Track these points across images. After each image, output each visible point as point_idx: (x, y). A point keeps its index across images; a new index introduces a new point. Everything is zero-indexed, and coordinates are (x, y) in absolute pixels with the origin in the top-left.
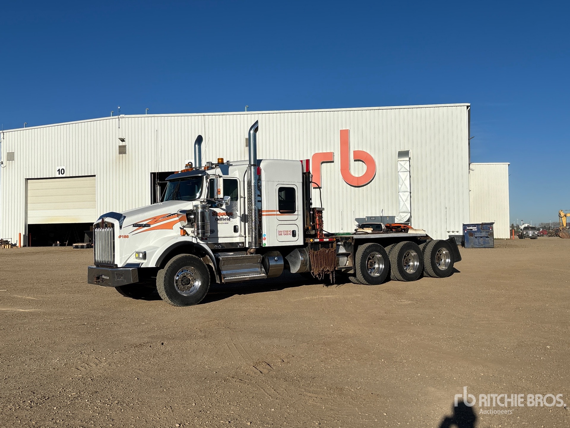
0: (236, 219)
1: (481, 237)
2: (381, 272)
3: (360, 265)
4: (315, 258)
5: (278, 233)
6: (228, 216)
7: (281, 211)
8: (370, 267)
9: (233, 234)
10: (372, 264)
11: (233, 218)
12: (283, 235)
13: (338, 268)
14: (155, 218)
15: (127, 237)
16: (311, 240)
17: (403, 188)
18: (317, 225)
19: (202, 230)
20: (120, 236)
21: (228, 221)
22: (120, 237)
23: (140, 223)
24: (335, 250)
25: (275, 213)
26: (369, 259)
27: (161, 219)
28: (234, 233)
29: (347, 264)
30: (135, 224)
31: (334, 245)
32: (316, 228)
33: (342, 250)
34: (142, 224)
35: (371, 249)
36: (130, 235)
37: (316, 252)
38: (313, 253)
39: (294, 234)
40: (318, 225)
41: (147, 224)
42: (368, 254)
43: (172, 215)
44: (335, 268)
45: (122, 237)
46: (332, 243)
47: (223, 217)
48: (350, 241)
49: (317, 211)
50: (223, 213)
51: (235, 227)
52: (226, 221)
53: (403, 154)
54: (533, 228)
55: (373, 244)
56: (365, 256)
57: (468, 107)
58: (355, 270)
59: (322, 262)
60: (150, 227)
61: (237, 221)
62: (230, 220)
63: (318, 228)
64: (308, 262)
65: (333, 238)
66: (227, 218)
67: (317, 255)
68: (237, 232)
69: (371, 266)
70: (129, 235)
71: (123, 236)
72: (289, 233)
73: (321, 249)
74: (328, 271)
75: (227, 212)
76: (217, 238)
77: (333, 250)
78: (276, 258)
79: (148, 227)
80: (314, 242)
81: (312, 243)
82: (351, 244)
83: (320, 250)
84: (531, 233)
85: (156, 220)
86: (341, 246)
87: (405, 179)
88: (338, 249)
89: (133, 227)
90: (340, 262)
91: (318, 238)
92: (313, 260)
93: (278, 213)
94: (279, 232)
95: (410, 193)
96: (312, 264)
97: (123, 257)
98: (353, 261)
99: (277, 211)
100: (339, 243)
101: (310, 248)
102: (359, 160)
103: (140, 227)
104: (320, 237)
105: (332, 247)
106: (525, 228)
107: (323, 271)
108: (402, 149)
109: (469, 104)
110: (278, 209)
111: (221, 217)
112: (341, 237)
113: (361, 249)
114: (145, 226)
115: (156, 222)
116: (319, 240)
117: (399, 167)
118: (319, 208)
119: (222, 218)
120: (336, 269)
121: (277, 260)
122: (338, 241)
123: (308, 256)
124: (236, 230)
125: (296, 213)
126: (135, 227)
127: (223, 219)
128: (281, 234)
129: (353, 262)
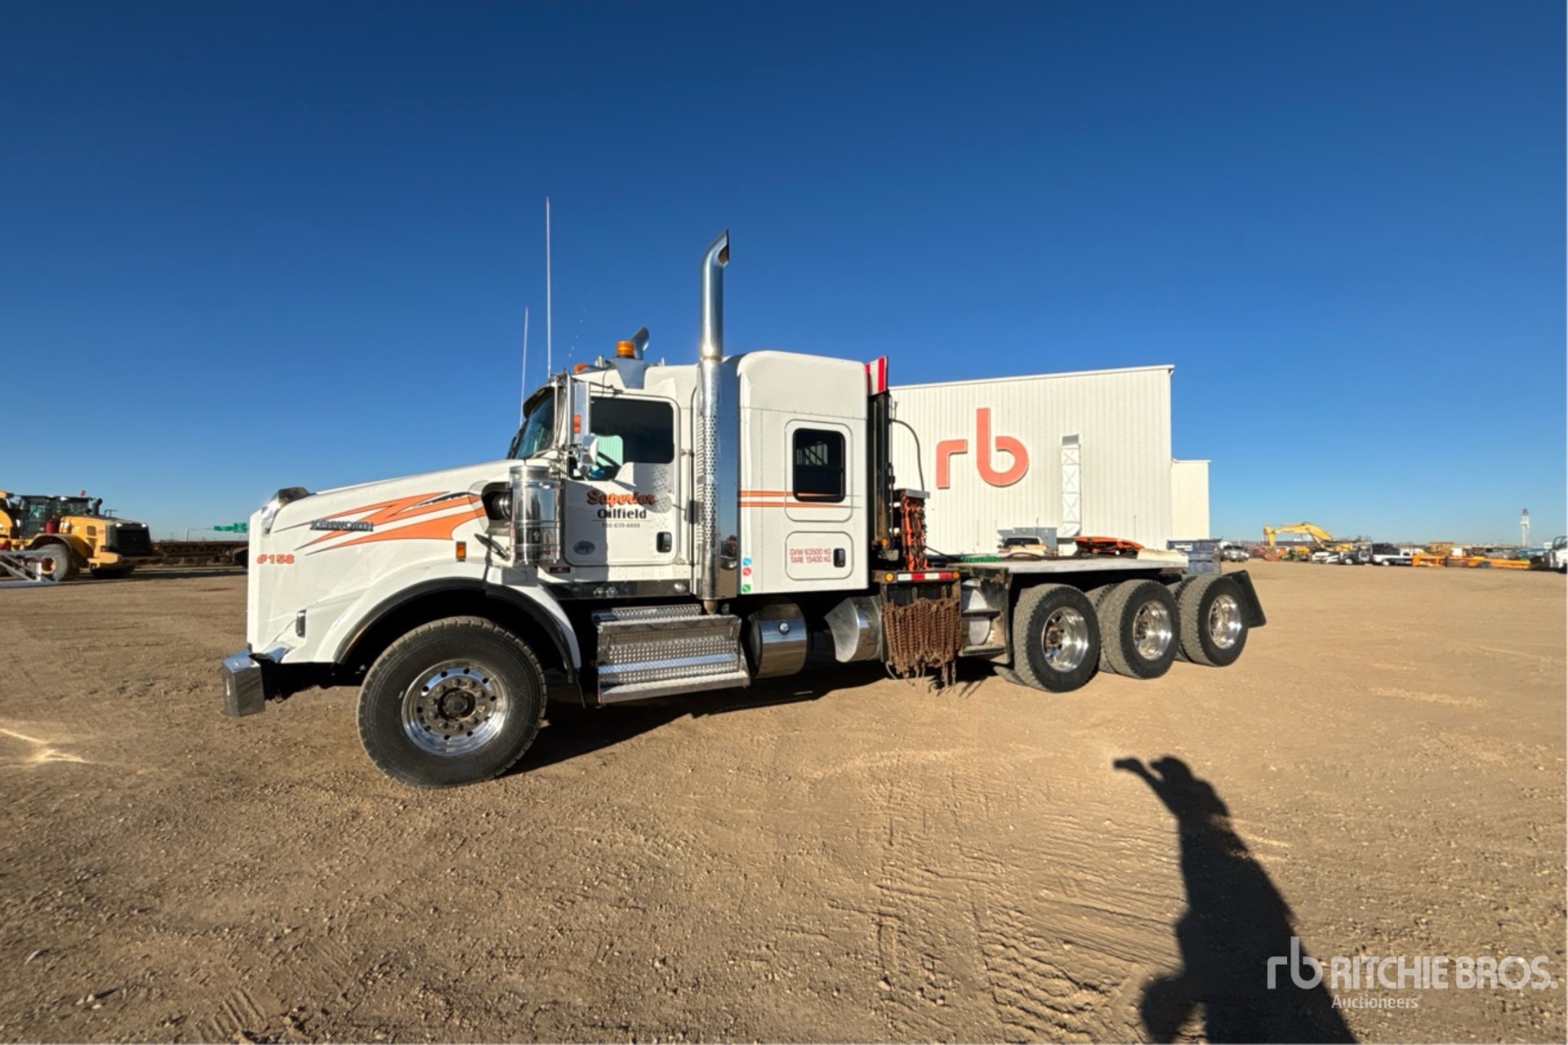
0: (664, 514)
1: (1200, 561)
2: (1079, 657)
3: (1024, 641)
4: (898, 627)
5: (789, 556)
6: (640, 504)
7: (800, 495)
8: (1051, 645)
9: (654, 557)
10: (1055, 639)
11: (655, 511)
12: (805, 560)
13: (965, 653)
14: (390, 505)
15: (290, 559)
16: (890, 577)
17: (1069, 488)
18: (907, 535)
19: (531, 545)
20: (263, 556)
21: (639, 518)
22: (262, 559)
23: (337, 520)
24: (958, 604)
25: (781, 499)
26: (1050, 624)
27: (411, 508)
28: (656, 553)
29: (990, 639)
30: (318, 521)
31: (956, 589)
32: (904, 544)
33: (978, 603)
34: (344, 524)
35: (1055, 600)
36: (299, 556)
37: (901, 611)
38: (894, 613)
39: (839, 559)
40: (909, 537)
41: (363, 524)
42: (1047, 612)
43: (453, 496)
44: (956, 652)
45: (268, 560)
46: (950, 583)
47: (622, 507)
48: (999, 579)
49: (908, 498)
50: (623, 496)
51: (661, 536)
52: (634, 520)
53: (1071, 440)
54: (1237, 548)
55: (1060, 588)
56: (1039, 618)
57: (1170, 370)
58: (1012, 656)
59: (921, 636)
60: (372, 530)
61: (667, 520)
62: (645, 517)
63: (910, 544)
64: (880, 637)
65: (952, 572)
66: (637, 511)
67: (904, 618)
68: (668, 551)
69: (1053, 642)
70: (293, 553)
71: (272, 557)
72: (824, 555)
73: (917, 602)
74: (937, 661)
75: (635, 494)
76: (604, 568)
77: (952, 604)
78: (783, 627)
79: (366, 530)
80: (895, 582)
81: (891, 586)
82: (1001, 587)
83: (913, 605)
84: (1234, 554)
85: (392, 510)
86: (975, 592)
87: (1073, 476)
88: (966, 599)
89: (312, 529)
90: (970, 633)
91: (911, 569)
92: (892, 632)
93: (792, 499)
94: (794, 552)
95: (1080, 494)
96: (889, 642)
97: (272, 620)
98: (1007, 631)
99: (788, 494)
100: (969, 583)
101: (885, 598)
102: (1004, 450)
103: (337, 529)
104: (915, 568)
105: (949, 594)
106: (1228, 548)
107: (922, 660)
108: (1068, 434)
109: (1172, 366)
110: (790, 489)
111: (617, 507)
112: (975, 569)
113: (1030, 598)
114: (354, 528)
115: (394, 517)
116: (913, 577)
117: (1064, 458)
118: (915, 492)
119: (619, 511)
120: (961, 654)
121: (788, 632)
122: (965, 577)
123: (880, 619)
124: (663, 543)
125: (846, 501)
126: (318, 529)
127: (622, 514)
128: (801, 560)
129: (1008, 636)
